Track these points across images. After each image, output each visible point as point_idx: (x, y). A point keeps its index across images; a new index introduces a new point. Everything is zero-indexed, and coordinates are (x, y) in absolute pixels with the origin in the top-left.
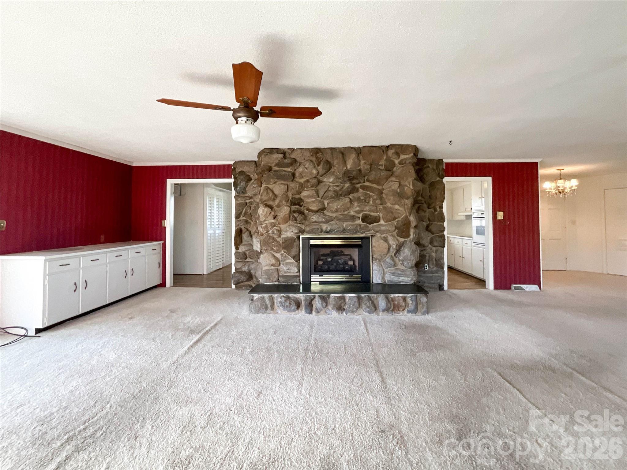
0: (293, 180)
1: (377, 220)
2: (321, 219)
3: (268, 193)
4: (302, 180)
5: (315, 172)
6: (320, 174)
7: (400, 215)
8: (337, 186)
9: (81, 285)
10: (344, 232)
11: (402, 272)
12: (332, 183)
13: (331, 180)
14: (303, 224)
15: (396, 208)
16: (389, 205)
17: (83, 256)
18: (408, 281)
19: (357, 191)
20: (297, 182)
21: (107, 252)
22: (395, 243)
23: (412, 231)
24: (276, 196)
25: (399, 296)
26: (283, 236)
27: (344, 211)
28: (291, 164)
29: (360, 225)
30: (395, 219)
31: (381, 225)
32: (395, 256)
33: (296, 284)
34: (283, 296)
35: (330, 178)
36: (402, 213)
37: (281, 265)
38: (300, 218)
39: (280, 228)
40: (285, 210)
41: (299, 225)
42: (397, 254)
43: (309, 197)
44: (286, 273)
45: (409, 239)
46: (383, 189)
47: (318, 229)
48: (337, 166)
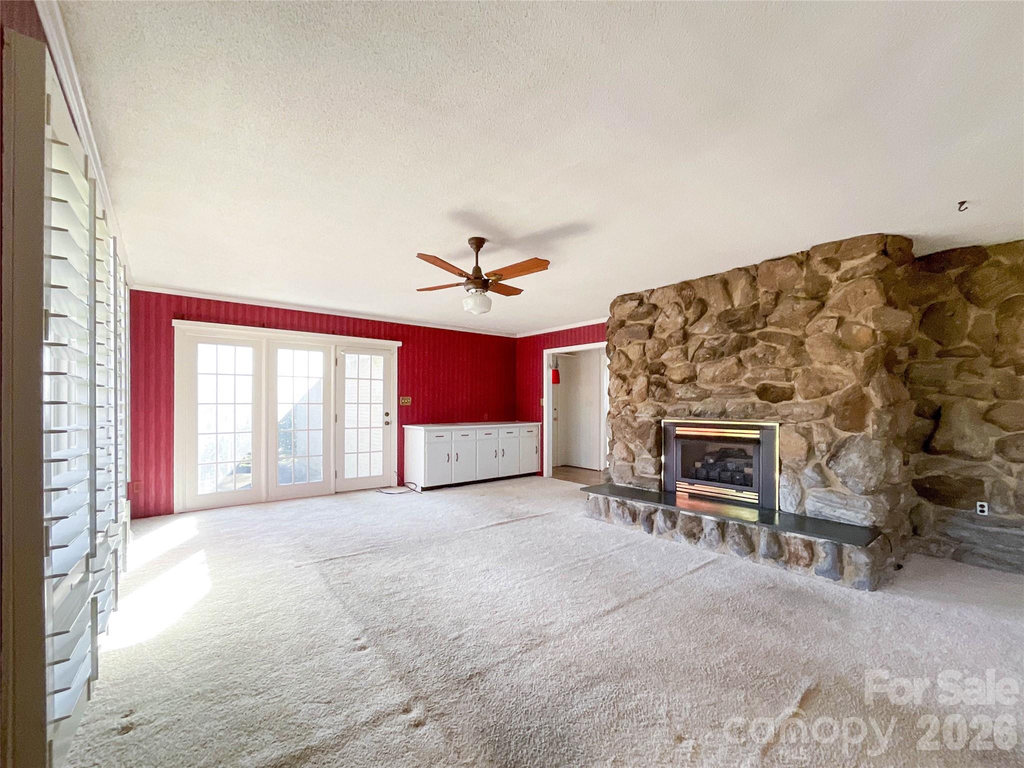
0: (650, 336)
1: (787, 395)
2: (689, 395)
3: (620, 359)
4: (664, 336)
5: (680, 319)
6: (689, 323)
7: (840, 384)
8: (717, 339)
9: (454, 457)
10: (726, 417)
11: (841, 499)
12: (707, 334)
13: (706, 329)
14: (665, 402)
15: (835, 371)
16: (817, 365)
17: (455, 430)
18: (856, 520)
19: (753, 342)
20: (656, 338)
21: (476, 429)
22: (822, 439)
23: (871, 417)
24: (630, 361)
25: (795, 538)
26: (639, 420)
27: (728, 381)
28: (649, 314)
29: (753, 405)
30: (825, 392)
31: (797, 404)
32: (827, 464)
33: (653, 490)
34: (616, 501)
35: (703, 327)
36: (846, 381)
37: (636, 461)
38: (658, 392)
39: (635, 407)
40: (640, 383)
41: (660, 404)
42: (832, 462)
43: (672, 360)
44: (642, 472)
45: (862, 434)
46: (806, 335)
47: (685, 410)
48: (715, 305)
